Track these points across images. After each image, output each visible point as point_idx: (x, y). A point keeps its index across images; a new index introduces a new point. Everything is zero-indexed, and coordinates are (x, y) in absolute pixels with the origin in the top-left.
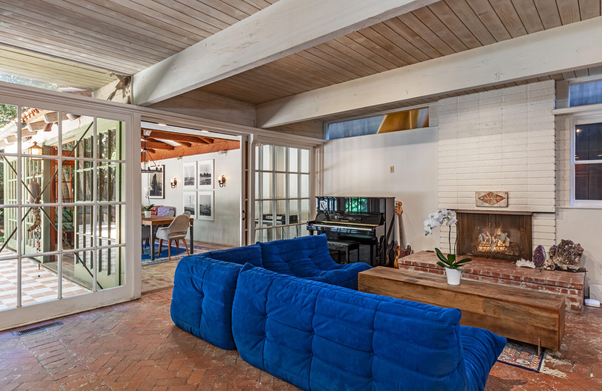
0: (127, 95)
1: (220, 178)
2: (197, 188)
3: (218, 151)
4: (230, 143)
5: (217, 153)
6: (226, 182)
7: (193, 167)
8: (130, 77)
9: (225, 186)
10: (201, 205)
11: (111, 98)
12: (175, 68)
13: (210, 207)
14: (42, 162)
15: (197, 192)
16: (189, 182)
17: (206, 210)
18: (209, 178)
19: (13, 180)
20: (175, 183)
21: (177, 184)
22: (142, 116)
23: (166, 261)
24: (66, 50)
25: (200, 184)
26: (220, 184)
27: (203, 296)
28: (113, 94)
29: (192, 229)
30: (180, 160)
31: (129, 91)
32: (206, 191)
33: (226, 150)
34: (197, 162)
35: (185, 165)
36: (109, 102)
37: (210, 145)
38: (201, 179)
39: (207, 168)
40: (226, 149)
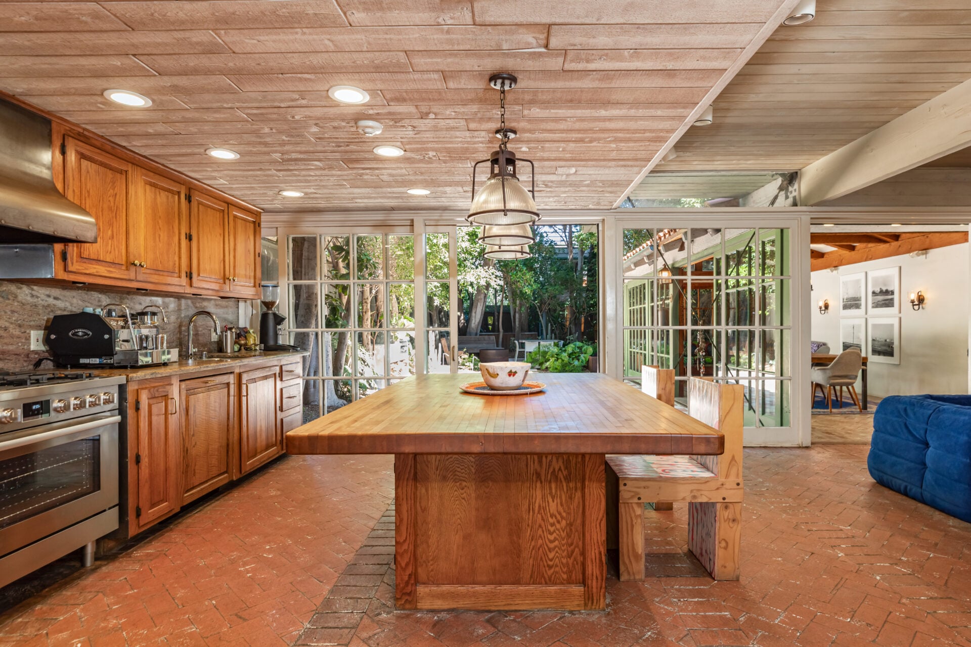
0: (791, 196)
1: (913, 296)
2: (866, 314)
3: (909, 251)
4: (935, 239)
5: (907, 255)
6: (925, 301)
7: (858, 281)
8: (797, 173)
9: (923, 308)
10: (873, 340)
11: (773, 203)
12: (872, 150)
13: (893, 343)
14: (671, 286)
15: (866, 319)
16: (852, 303)
17: (884, 348)
18: (890, 297)
19: (635, 307)
20: (826, 307)
21: (830, 308)
22: (812, 218)
23: (824, 414)
24: (734, 162)
25: (873, 307)
26: (913, 305)
27: (927, 445)
28: (776, 198)
29: (864, 373)
30: (835, 272)
31: (795, 190)
32: (886, 317)
33: (925, 249)
34: (866, 273)
35: (843, 279)
36: (771, 209)
37: (892, 244)
38: (873, 300)
39: (886, 280)
40: (926, 247)
